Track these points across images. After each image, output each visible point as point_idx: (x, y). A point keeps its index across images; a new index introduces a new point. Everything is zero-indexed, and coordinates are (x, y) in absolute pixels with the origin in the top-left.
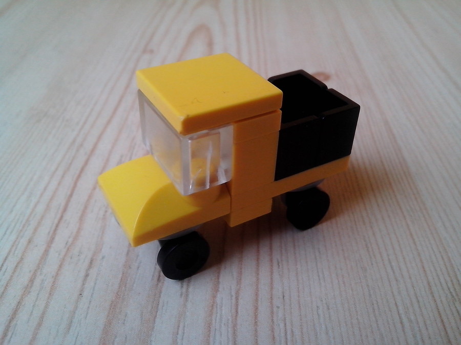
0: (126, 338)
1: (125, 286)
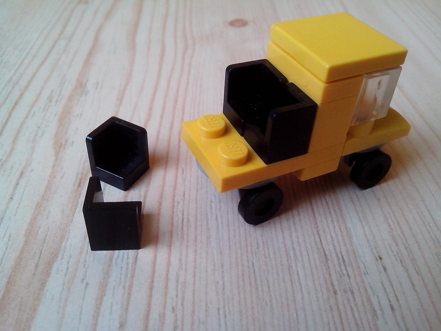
0: (48, 228)
1: (50, 191)
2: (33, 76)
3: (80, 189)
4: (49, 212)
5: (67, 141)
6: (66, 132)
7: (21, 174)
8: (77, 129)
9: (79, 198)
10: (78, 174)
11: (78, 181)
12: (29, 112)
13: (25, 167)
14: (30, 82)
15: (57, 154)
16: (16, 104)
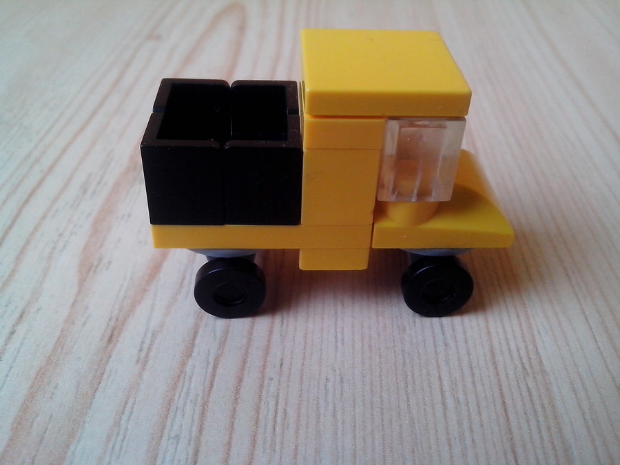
0: (51, 417)
1: (62, 348)
2: (64, 151)
3: (111, 346)
4: (56, 387)
5: (100, 260)
6: (101, 246)
7: (21, 316)
8: (120, 240)
9: (107, 363)
10: (110, 319)
11: (109, 333)
12: (49, 209)
13: (29, 304)
14: (58, 160)
15: (82, 282)
16: (31, 195)
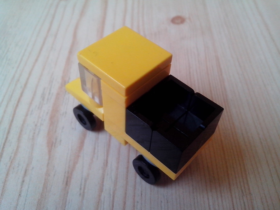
1: (46, 189)
3: (67, 187)
5: (56, 139)
6: (56, 131)
7: (26, 172)
8: (63, 128)
9: (67, 196)
10: (65, 173)
11: (65, 180)
12: (28, 110)
13: (28, 165)
14: (28, 79)
15: (50, 152)
16: (19, 101)
